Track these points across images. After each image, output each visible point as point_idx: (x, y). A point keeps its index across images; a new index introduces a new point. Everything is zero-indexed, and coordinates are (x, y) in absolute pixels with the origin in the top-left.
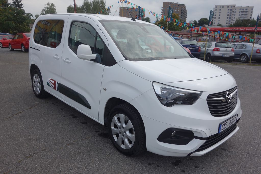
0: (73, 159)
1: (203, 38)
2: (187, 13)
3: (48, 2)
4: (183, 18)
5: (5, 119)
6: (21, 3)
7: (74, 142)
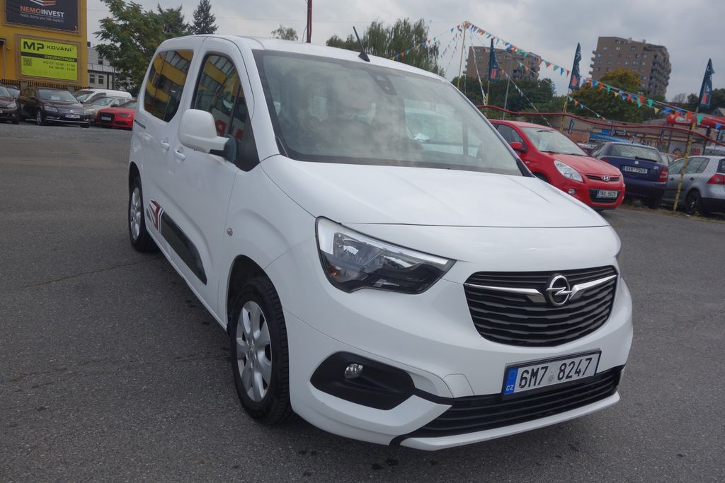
0: (115, 404)
1: (707, 147)
2: (670, 71)
3: (281, 26)
4: (656, 86)
5: (26, 287)
6: (212, 25)
7: (148, 363)
